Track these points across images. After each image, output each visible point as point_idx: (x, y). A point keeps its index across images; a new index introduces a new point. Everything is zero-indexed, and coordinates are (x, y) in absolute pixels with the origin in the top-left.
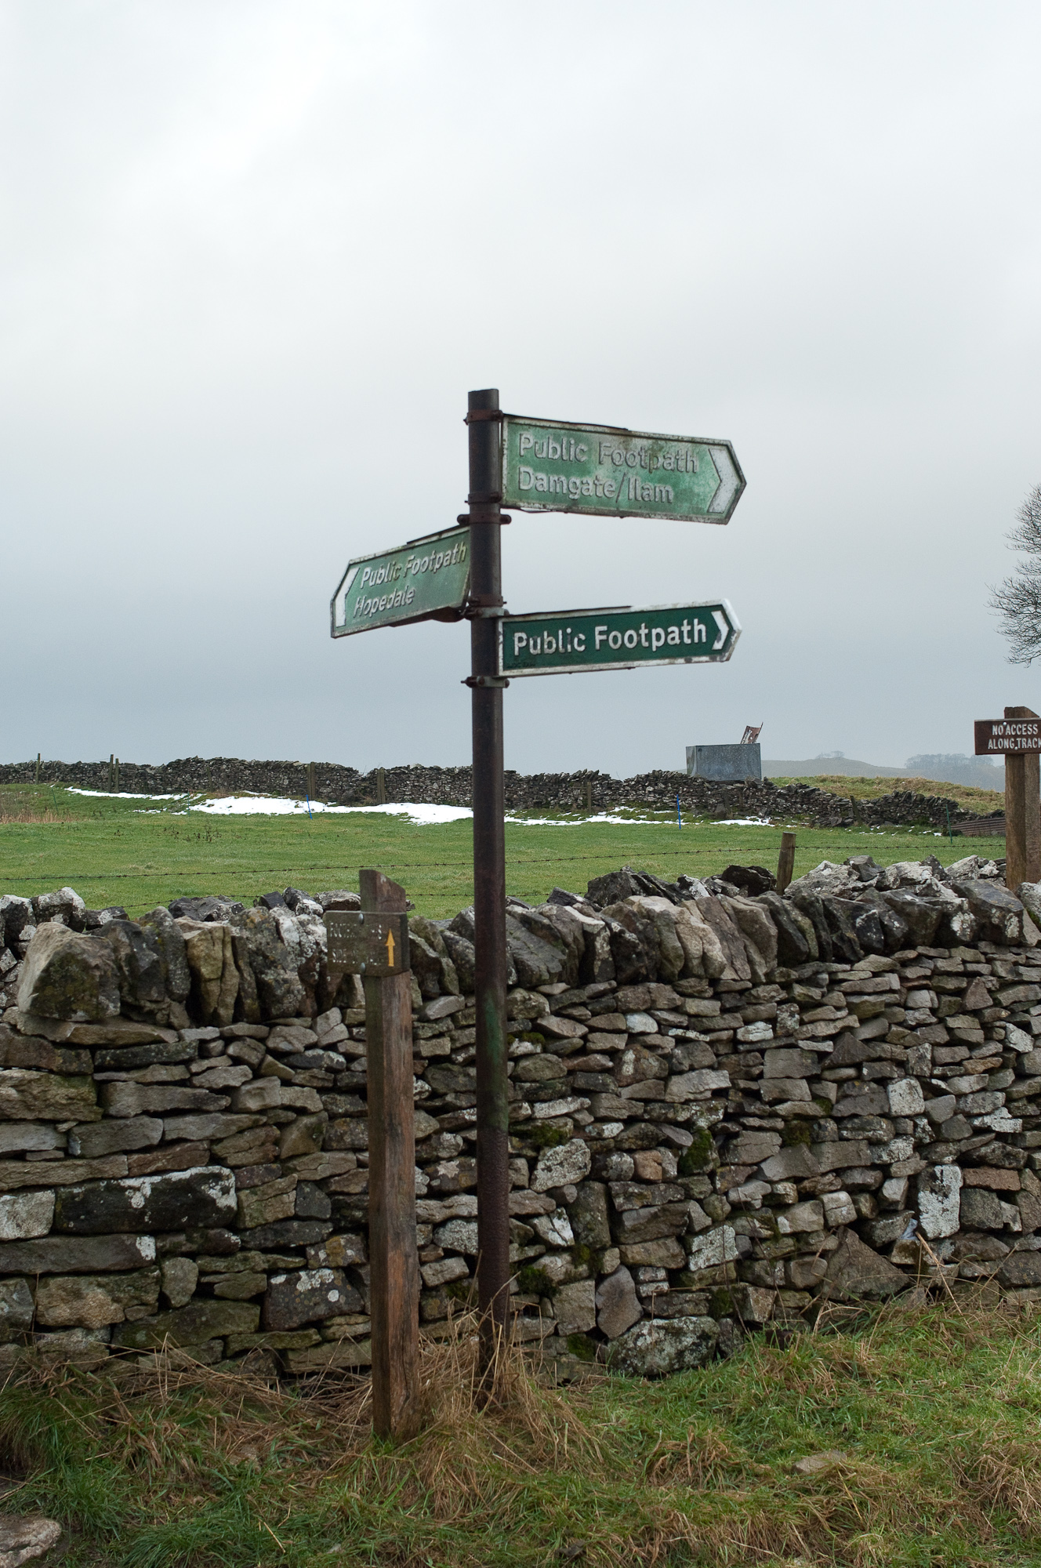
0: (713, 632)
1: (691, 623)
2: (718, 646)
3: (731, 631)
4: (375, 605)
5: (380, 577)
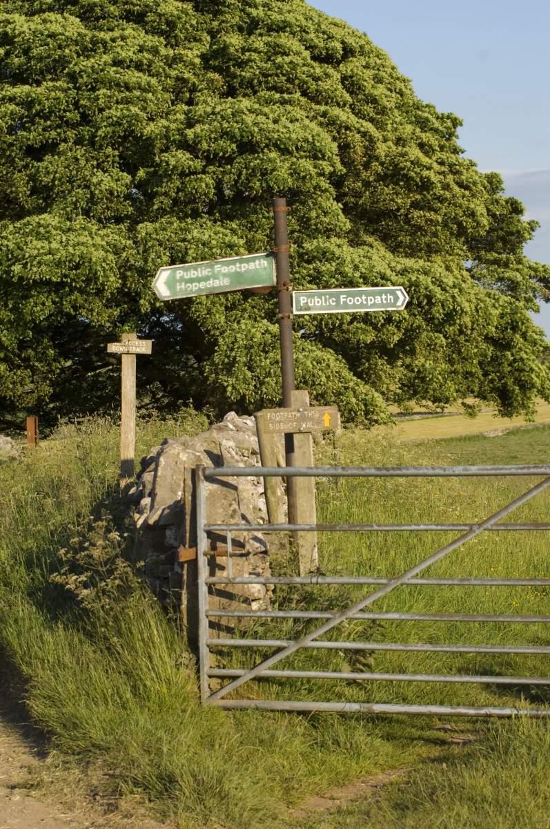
4: (196, 286)
5: (194, 274)
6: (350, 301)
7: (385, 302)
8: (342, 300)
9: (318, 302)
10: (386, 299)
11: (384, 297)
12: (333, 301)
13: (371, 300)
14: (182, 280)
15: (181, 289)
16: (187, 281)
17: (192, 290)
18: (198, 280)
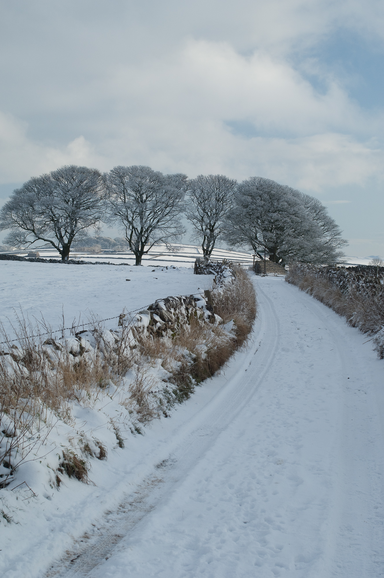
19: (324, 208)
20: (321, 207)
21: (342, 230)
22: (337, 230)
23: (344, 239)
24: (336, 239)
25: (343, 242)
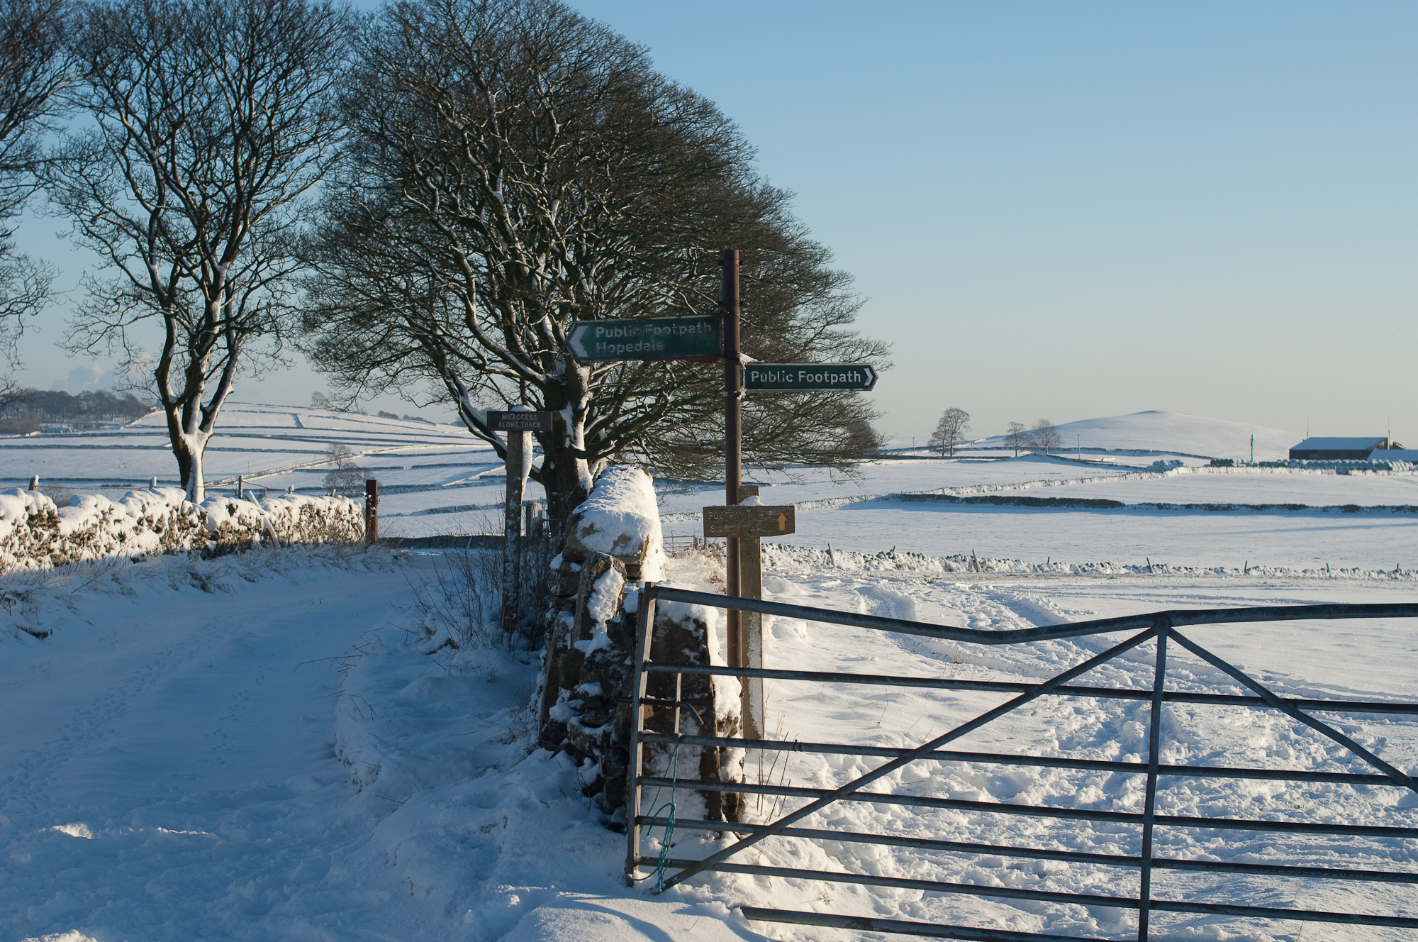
0: (865, 377)
1: (852, 373)
2: (867, 384)
3: (875, 378)
4: (621, 348)
5: (618, 333)
6: (810, 378)
7: (850, 381)
8: (800, 376)
9: (772, 378)
10: (852, 378)
11: (850, 375)
12: (790, 378)
13: (834, 378)
14: (603, 338)
15: (601, 350)
16: (610, 341)
17: (615, 352)
18: (624, 341)
19: (781, 196)
20: (767, 191)
21: (862, 299)
22: (844, 297)
23: (870, 340)
24: (830, 336)
25: (864, 354)
